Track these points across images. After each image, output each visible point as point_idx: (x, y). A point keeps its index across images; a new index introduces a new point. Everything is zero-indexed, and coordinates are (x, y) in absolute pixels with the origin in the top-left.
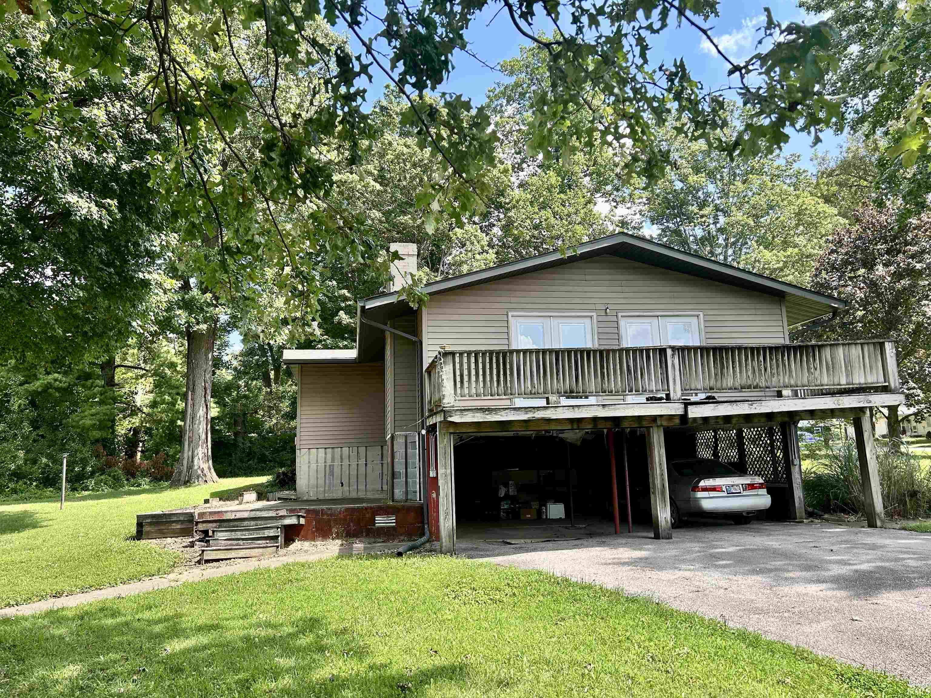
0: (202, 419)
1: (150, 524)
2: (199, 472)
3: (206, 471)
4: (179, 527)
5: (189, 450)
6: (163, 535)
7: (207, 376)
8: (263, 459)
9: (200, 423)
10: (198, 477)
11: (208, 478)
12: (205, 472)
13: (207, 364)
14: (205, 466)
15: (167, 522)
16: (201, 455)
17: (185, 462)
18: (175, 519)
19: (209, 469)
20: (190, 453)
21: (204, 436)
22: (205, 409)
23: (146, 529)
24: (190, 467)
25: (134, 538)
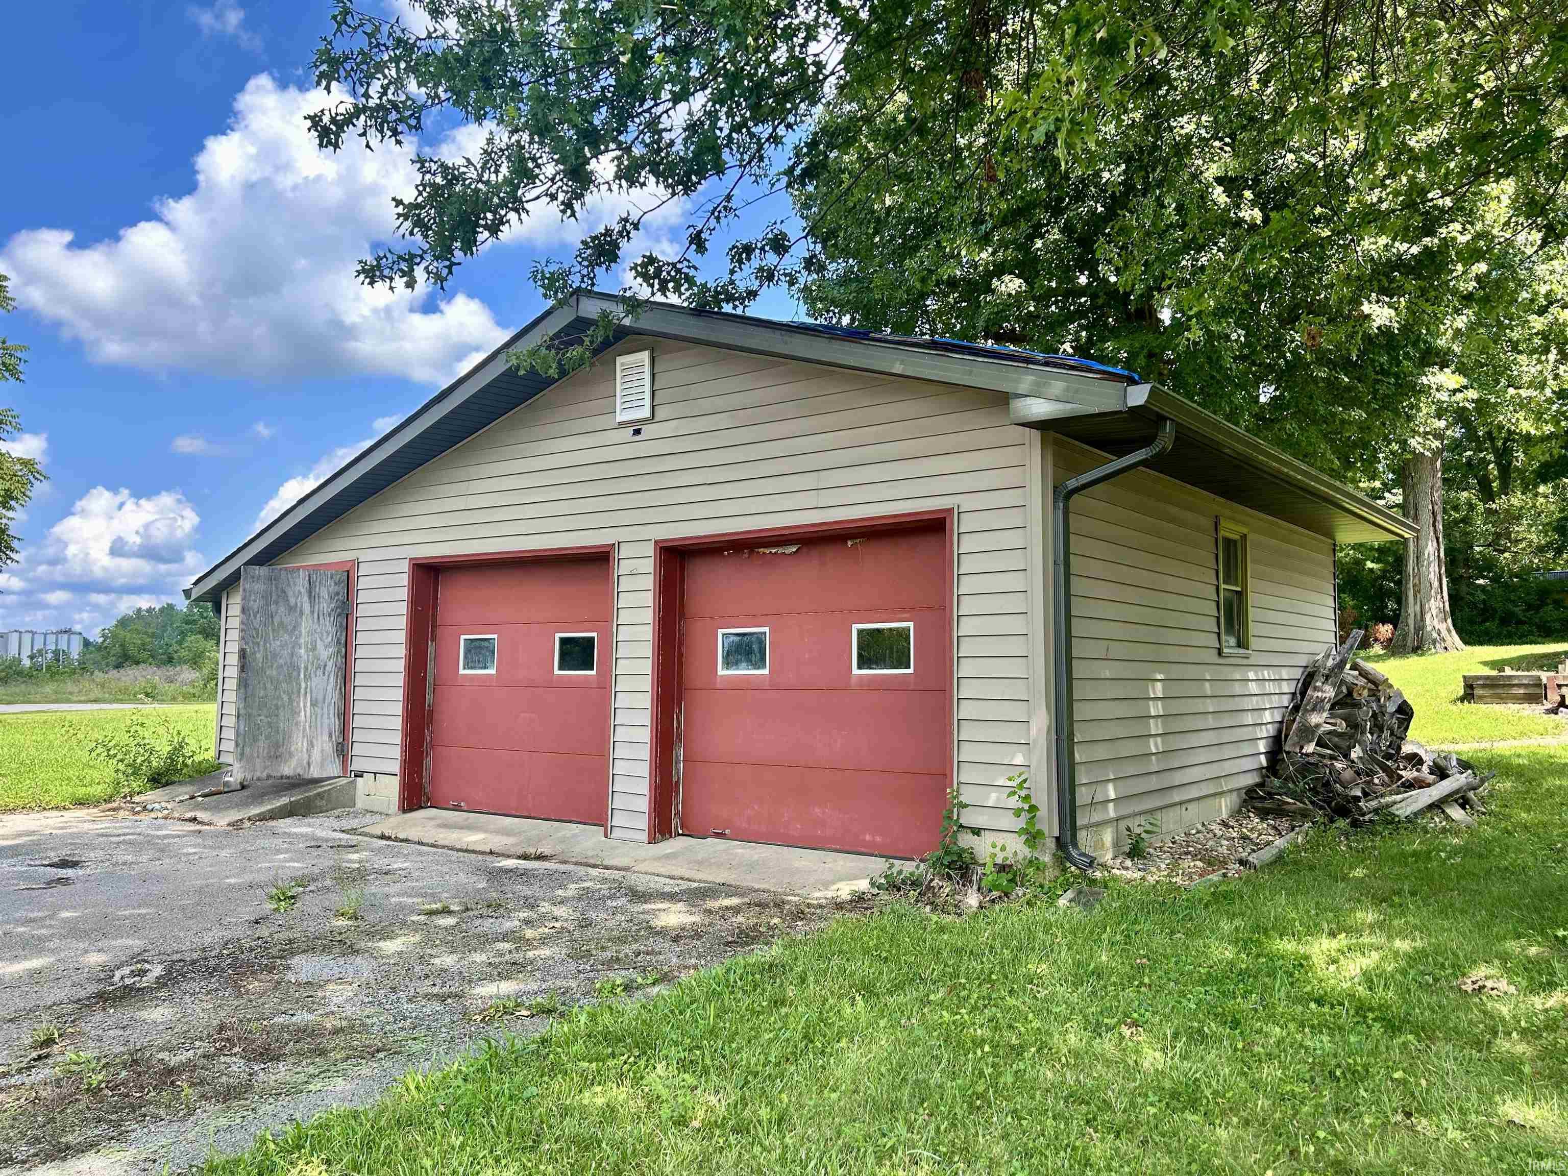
0: (1432, 558)
1: (1484, 686)
2: (1435, 635)
3: (1444, 633)
4: (1522, 691)
5: (1415, 604)
6: (1502, 699)
7: (1436, 495)
8: (1506, 620)
9: (1429, 564)
10: (1434, 642)
11: (1449, 643)
12: (1443, 635)
13: (1434, 476)
14: (1442, 627)
15: (1504, 686)
16: (1434, 611)
17: (1411, 622)
18: (1516, 682)
19: (1449, 631)
20: (1418, 608)
21: (1436, 584)
22: (1435, 544)
23: (1478, 692)
24: (1420, 627)
25: (1462, 699)
